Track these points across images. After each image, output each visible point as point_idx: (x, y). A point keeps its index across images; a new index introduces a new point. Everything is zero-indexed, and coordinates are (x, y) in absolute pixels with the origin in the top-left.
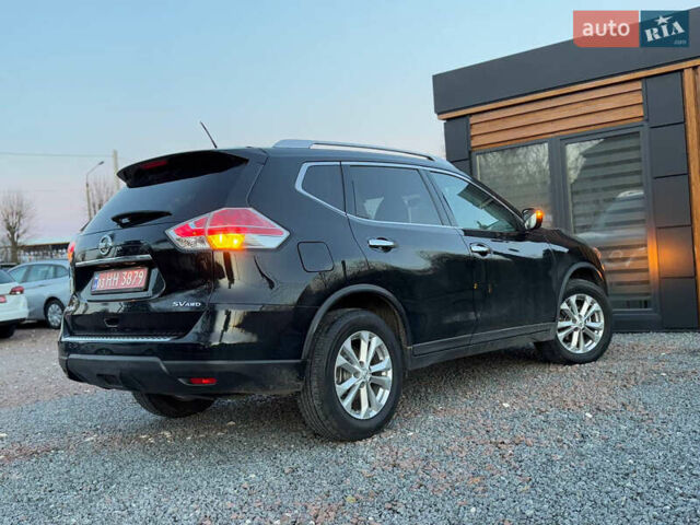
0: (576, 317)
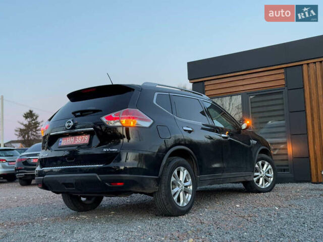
0: (261, 171)
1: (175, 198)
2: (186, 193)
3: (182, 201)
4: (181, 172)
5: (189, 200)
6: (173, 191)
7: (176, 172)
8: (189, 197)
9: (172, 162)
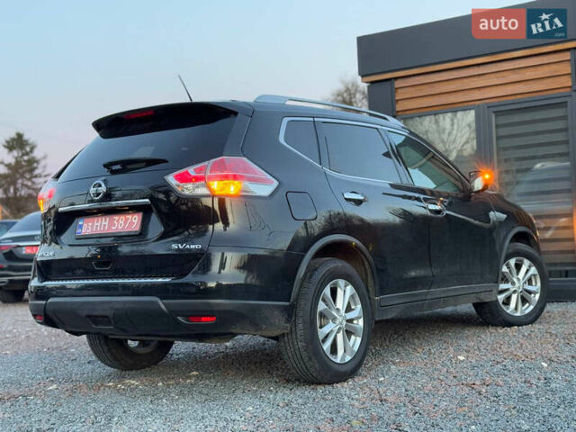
1: (327, 346)
2: (349, 333)
3: (340, 351)
4: (339, 290)
5: (356, 348)
6: (322, 332)
7: (327, 291)
8: (356, 342)
9: (319, 270)
